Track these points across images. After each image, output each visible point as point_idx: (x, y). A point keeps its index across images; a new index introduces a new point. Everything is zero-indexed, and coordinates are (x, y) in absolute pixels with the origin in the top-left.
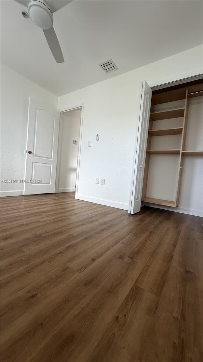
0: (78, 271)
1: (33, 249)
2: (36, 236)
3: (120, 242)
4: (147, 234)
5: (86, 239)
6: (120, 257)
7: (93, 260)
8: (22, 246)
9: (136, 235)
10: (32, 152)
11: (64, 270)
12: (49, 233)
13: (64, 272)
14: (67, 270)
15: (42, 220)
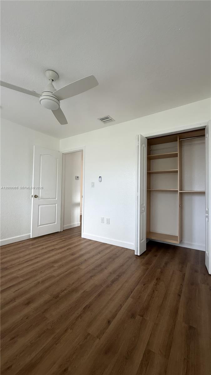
0: (97, 337)
1: (54, 314)
2: (53, 297)
3: (131, 296)
4: (154, 282)
5: (100, 295)
6: (132, 316)
7: (109, 322)
8: (44, 312)
9: (144, 285)
10: (38, 195)
11: (86, 338)
12: (65, 292)
13: (86, 340)
14: (88, 338)
15: (55, 274)
